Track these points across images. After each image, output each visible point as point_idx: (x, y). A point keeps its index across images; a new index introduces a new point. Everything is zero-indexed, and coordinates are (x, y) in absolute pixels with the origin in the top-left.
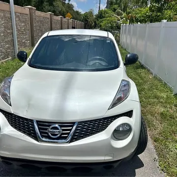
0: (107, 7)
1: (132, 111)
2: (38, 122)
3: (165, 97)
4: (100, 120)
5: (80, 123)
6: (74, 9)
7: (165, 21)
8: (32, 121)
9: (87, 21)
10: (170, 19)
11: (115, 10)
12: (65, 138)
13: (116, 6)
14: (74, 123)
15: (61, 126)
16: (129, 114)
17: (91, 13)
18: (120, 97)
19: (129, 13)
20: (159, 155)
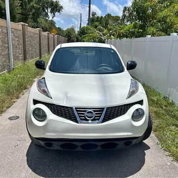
0: (88, 24)
1: (142, 100)
2: (76, 108)
3: (156, 100)
4: (122, 106)
5: (108, 108)
6: (56, 25)
7: (149, 36)
8: (71, 108)
9: (70, 37)
10: (153, 35)
11: (96, 27)
12: (98, 119)
13: (97, 23)
14: (103, 108)
15: (94, 111)
16: (141, 102)
17: (73, 29)
18: (134, 90)
19: (110, 30)
20: (160, 140)
